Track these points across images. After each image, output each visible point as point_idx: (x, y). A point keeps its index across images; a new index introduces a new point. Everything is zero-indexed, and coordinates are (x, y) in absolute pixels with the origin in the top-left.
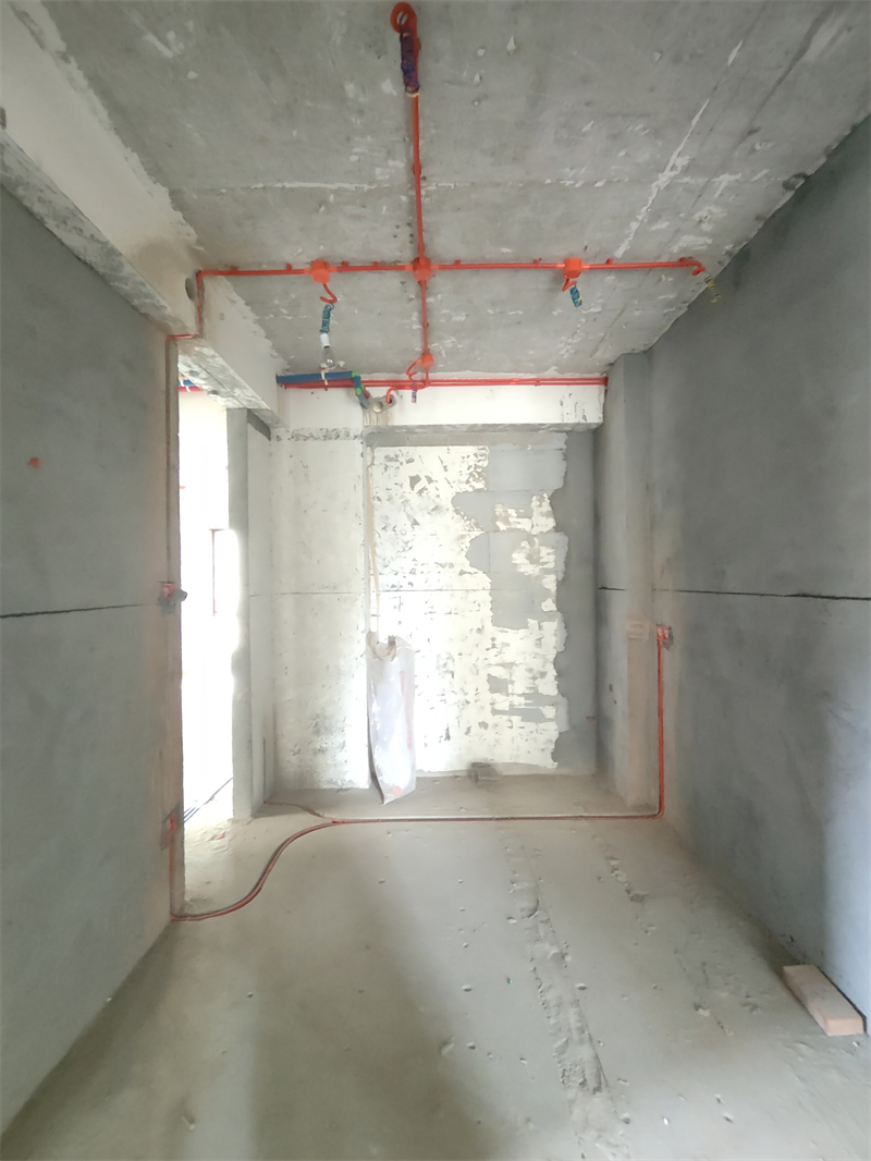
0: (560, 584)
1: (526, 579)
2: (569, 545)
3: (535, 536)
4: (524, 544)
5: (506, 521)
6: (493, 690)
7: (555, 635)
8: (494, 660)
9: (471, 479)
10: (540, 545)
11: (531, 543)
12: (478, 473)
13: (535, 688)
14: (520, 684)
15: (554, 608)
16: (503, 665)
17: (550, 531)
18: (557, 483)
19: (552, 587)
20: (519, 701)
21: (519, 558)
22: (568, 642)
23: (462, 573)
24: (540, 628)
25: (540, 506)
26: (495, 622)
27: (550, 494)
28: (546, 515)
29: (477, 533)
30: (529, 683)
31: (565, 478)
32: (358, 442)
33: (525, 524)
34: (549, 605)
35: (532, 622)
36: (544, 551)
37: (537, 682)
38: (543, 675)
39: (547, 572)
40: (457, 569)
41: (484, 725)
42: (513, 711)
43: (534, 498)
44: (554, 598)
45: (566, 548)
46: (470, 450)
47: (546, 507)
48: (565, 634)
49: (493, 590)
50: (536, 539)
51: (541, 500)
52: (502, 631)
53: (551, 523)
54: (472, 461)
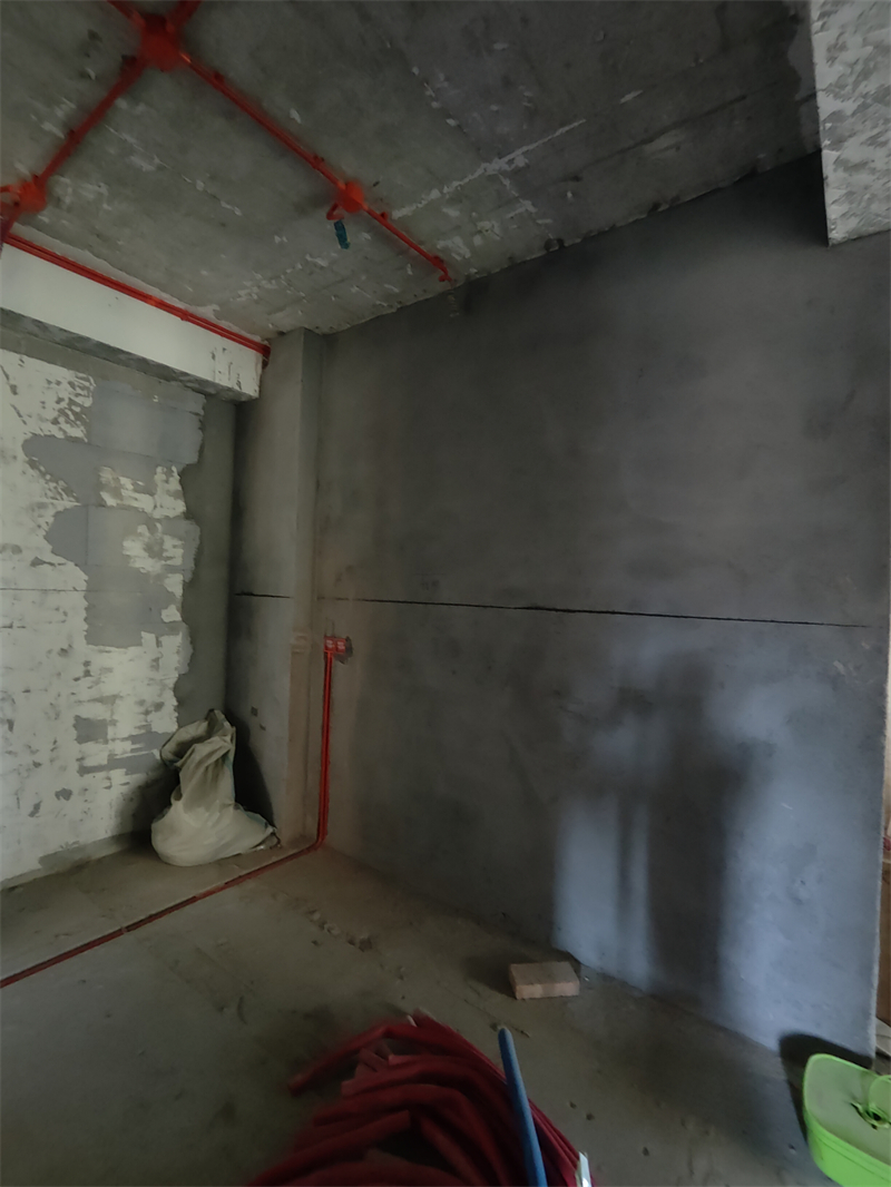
0: (188, 586)
1: (141, 577)
2: (201, 538)
3: (159, 520)
4: (142, 529)
5: (116, 493)
6: (81, 739)
7: (178, 652)
8: (85, 694)
9: (62, 420)
10: (165, 533)
11: (152, 529)
12: (74, 413)
13: (147, 727)
14: (126, 722)
15: (177, 617)
16: (101, 700)
17: (176, 517)
18: (190, 457)
19: (178, 591)
20: (123, 749)
21: (134, 548)
22: (193, 662)
23: (37, 562)
24: (159, 644)
25: (167, 482)
26: (92, 638)
27: (181, 467)
28: (175, 495)
29: (67, 503)
30: (140, 720)
31: (201, 451)
33: (144, 502)
34: (172, 614)
35: (148, 638)
36: (169, 542)
37: (149, 718)
38: (159, 706)
39: (172, 569)
40: (29, 556)
41: (65, 794)
42: (114, 763)
43: (159, 469)
44: (180, 605)
45: (198, 542)
46: (62, 374)
47: (175, 484)
48: (191, 651)
49: (92, 591)
50: (158, 525)
51: (169, 473)
52: (101, 651)
53: (180, 507)
54: (65, 392)
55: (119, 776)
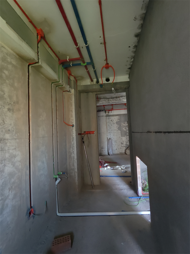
1: (125, 131)
5: (122, 125)
6: (121, 144)
7: (128, 137)
8: (121, 141)
9: (118, 120)
11: (125, 127)
13: (126, 144)
14: (125, 143)
16: (123, 141)
19: (128, 132)
20: (125, 145)
21: (124, 129)
23: (117, 131)
26: (121, 136)
28: (127, 124)
29: (119, 126)
30: (126, 143)
32: (105, 117)
33: (124, 125)
34: (128, 134)
35: (126, 136)
36: (127, 128)
38: (127, 142)
39: (127, 130)
40: (117, 130)
41: (121, 148)
42: (124, 146)
46: (118, 117)
47: (127, 123)
49: (121, 132)
51: (126, 122)
54: (118, 118)
55: (124, 147)
